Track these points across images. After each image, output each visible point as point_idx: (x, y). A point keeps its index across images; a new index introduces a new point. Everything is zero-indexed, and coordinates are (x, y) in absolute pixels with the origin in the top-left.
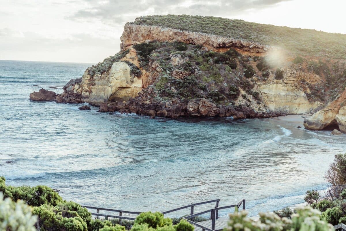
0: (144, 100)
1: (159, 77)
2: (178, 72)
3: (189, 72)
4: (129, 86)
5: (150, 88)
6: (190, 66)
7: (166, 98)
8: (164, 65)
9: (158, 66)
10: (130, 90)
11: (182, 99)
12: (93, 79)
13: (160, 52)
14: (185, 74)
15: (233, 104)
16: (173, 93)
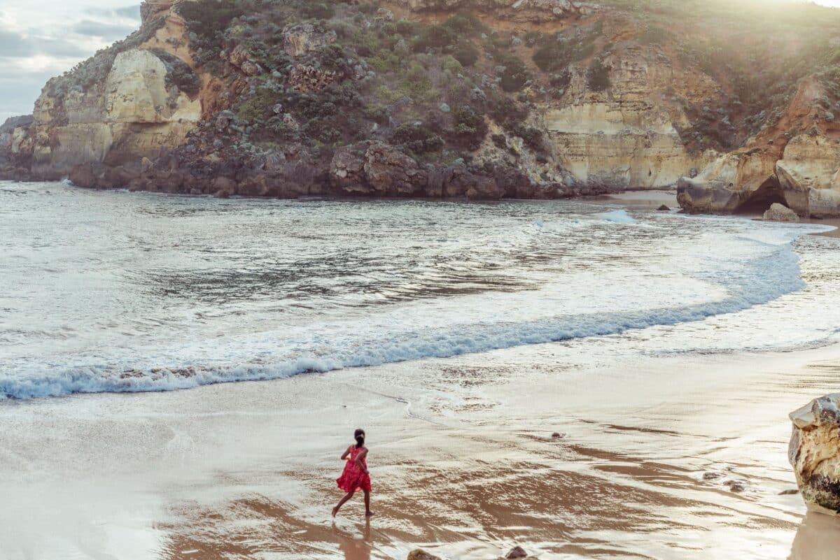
0: (202, 153)
1: (249, 89)
2: (305, 73)
3: (337, 71)
4: (163, 119)
5: (220, 117)
6: (341, 55)
7: (269, 144)
8: (265, 55)
9: (245, 59)
10: (165, 131)
11: (317, 147)
12: (62, 107)
13: (253, 23)
14: (324, 77)
15: (467, 159)
16: (290, 131)
